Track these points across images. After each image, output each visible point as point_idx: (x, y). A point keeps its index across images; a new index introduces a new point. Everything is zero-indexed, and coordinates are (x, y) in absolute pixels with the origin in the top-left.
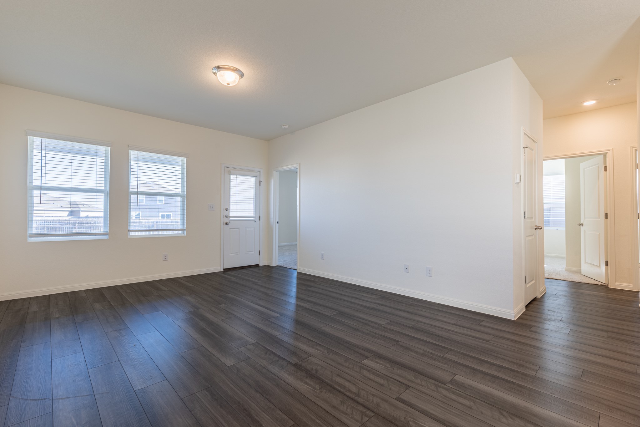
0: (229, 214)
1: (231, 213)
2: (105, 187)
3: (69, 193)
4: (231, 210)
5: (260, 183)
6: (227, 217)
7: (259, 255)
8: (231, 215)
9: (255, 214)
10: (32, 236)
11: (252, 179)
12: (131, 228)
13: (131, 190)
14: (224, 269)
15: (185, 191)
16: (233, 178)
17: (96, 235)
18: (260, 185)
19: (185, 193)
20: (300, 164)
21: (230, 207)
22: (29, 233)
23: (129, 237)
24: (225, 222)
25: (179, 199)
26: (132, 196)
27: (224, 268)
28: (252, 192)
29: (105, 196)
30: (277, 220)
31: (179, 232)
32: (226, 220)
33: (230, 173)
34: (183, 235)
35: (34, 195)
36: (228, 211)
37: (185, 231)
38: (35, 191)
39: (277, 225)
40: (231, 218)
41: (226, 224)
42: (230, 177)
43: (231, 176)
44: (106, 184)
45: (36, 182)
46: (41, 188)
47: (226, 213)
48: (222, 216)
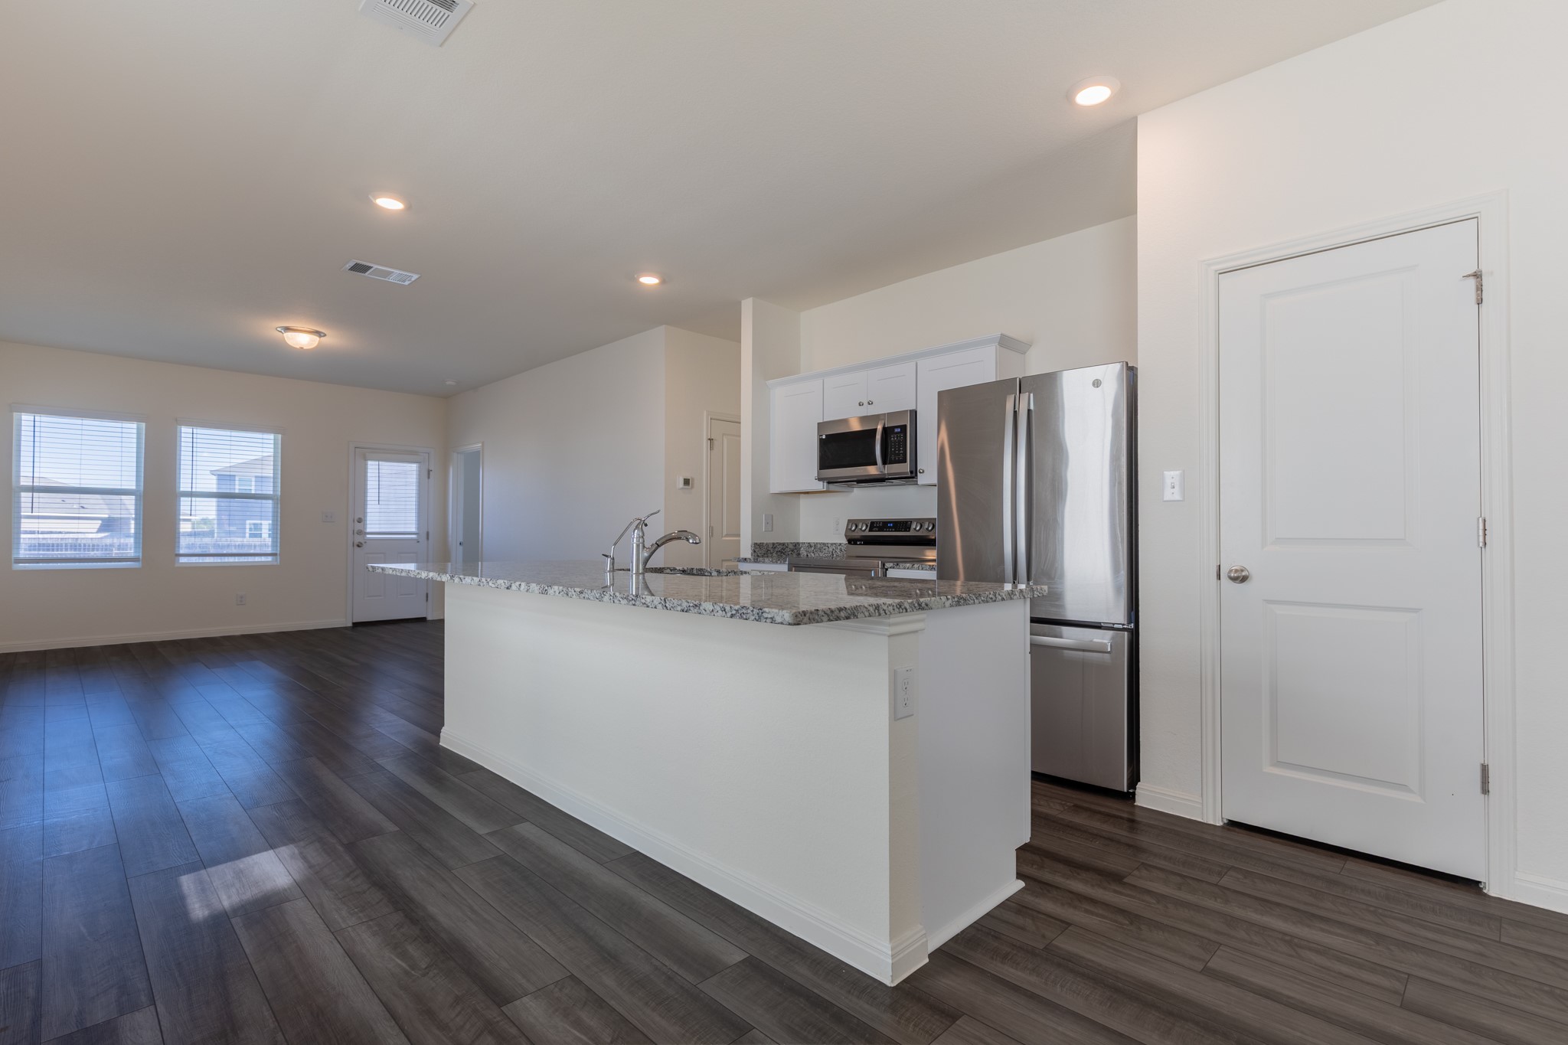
0: (365, 528)
1: (368, 526)
2: (137, 486)
3: (77, 496)
4: (368, 522)
5: (429, 474)
6: (362, 533)
7: (427, 600)
8: (368, 530)
9: (418, 528)
10: (19, 561)
11: (413, 467)
12: (182, 551)
13: (182, 489)
14: (354, 624)
15: (279, 490)
16: (372, 466)
17: (120, 561)
18: (429, 478)
19: (279, 494)
20: (483, 443)
21: (365, 516)
22: (14, 556)
23: (177, 565)
24: (356, 542)
25: (269, 504)
26: (182, 499)
27: (354, 621)
28: (412, 491)
29: (136, 500)
30: (461, 540)
31: (270, 559)
32: (358, 539)
33: (366, 459)
34: (275, 563)
35: (23, 500)
36: (362, 523)
37: (278, 557)
38: (23, 494)
39: (461, 547)
40: (368, 536)
41: (358, 546)
42: (366, 465)
43: (369, 462)
44: (137, 481)
45: (25, 482)
46: (33, 489)
47: (358, 526)
48: (351, 532)
